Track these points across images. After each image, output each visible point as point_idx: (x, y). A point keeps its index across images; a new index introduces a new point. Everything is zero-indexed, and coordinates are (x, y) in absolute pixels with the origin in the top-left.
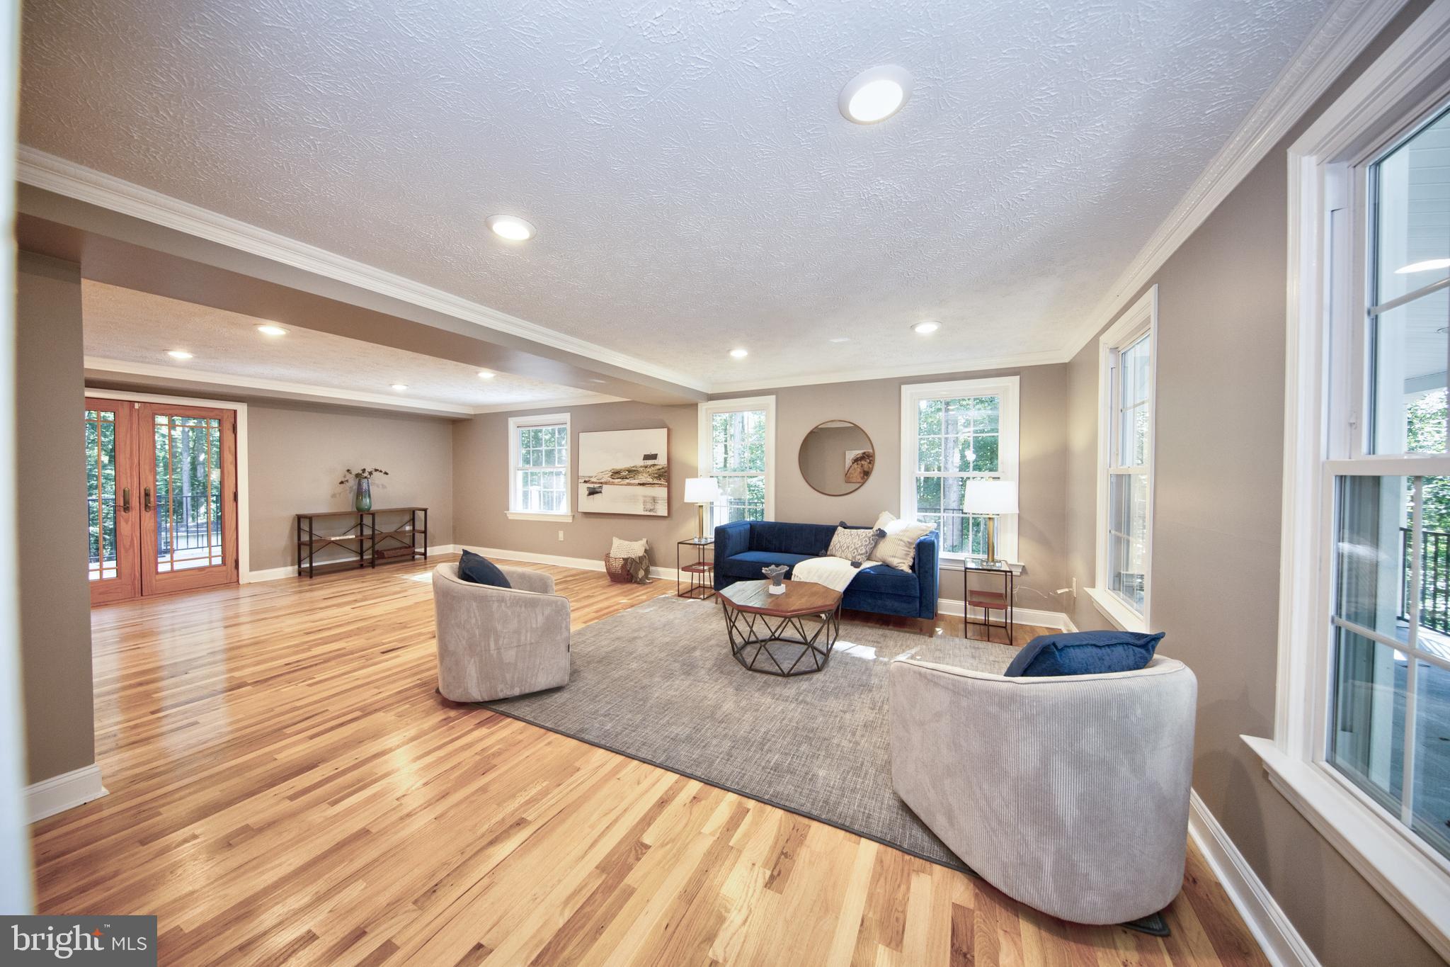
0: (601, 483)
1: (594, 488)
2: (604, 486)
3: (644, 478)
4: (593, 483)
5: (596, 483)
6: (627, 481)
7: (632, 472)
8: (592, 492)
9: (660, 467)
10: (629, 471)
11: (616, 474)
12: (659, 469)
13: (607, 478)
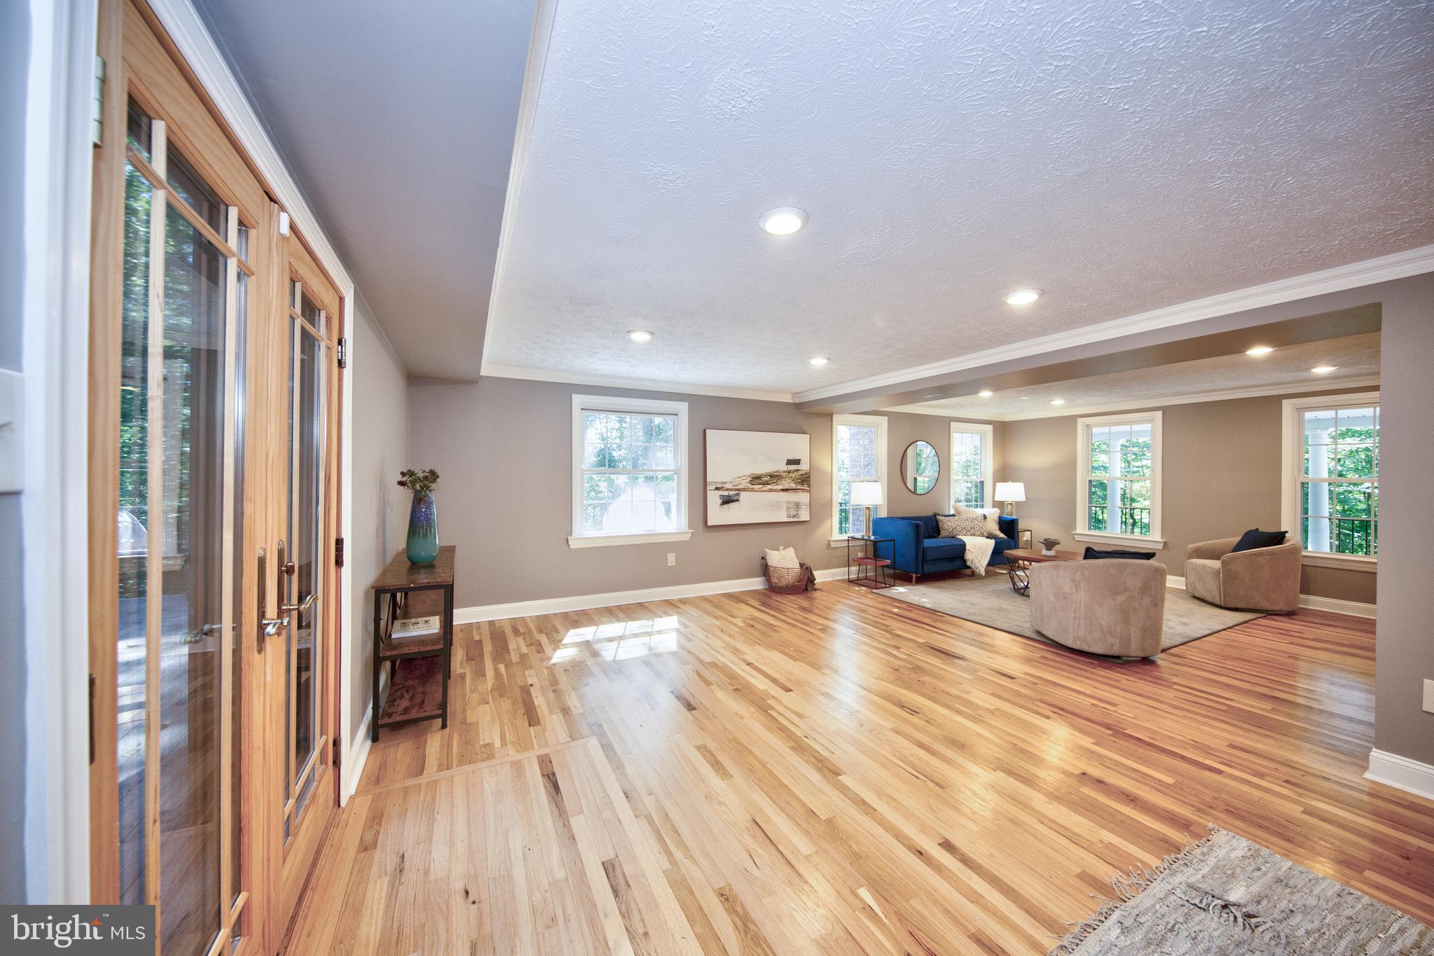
0: (738, 490)
1: (729, 496)
2: (742, 493)
3: (787, 483)
4: (728, 490)
5: (731, 490)
6: (769, 487)
7: (775, 477)
8: (727, 501)
9: (803, 472)
10: (771, 476)
11: (756, 479)
12: (802, 475)
13: (745, 483)
